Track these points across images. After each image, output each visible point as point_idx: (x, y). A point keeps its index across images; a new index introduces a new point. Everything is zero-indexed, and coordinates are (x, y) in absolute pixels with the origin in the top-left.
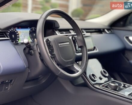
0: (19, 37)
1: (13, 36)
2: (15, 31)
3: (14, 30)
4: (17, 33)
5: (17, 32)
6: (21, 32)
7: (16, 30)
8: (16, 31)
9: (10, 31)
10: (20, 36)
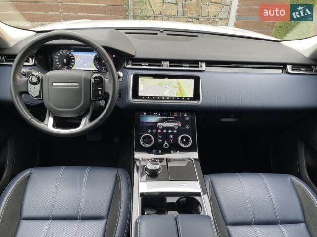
1: (65, 60)
3: (68, 53)
4: (72, 58)
6: (79, 56)
7: (70, 53)
9: (61, 54)
10: (76, 60)
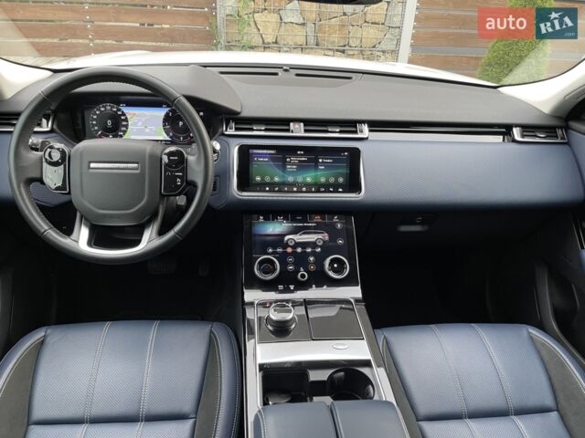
0: (127, 126)
1: (109, 123)
2: (116, 112)
3: (115, 109)
4: (123, 118)
5: (123, 114)
6: (135, 114)
7: (119, 110)
8: (119, 113)
9: (101, 112)
10: (130, 123)
